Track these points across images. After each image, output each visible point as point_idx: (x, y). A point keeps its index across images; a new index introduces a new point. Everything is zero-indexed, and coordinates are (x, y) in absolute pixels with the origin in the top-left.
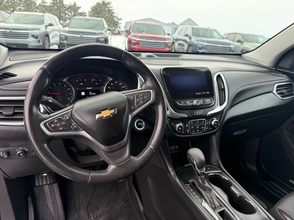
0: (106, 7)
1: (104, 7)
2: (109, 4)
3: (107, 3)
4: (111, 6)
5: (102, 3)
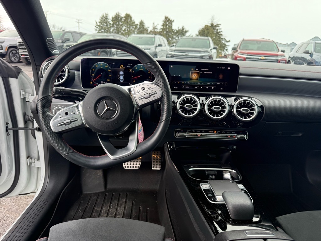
0: (214, 29)
1: (212, 29)
2: (218, 26)
3: (216, 25)
4: (220, 28)
5: (210, 25)
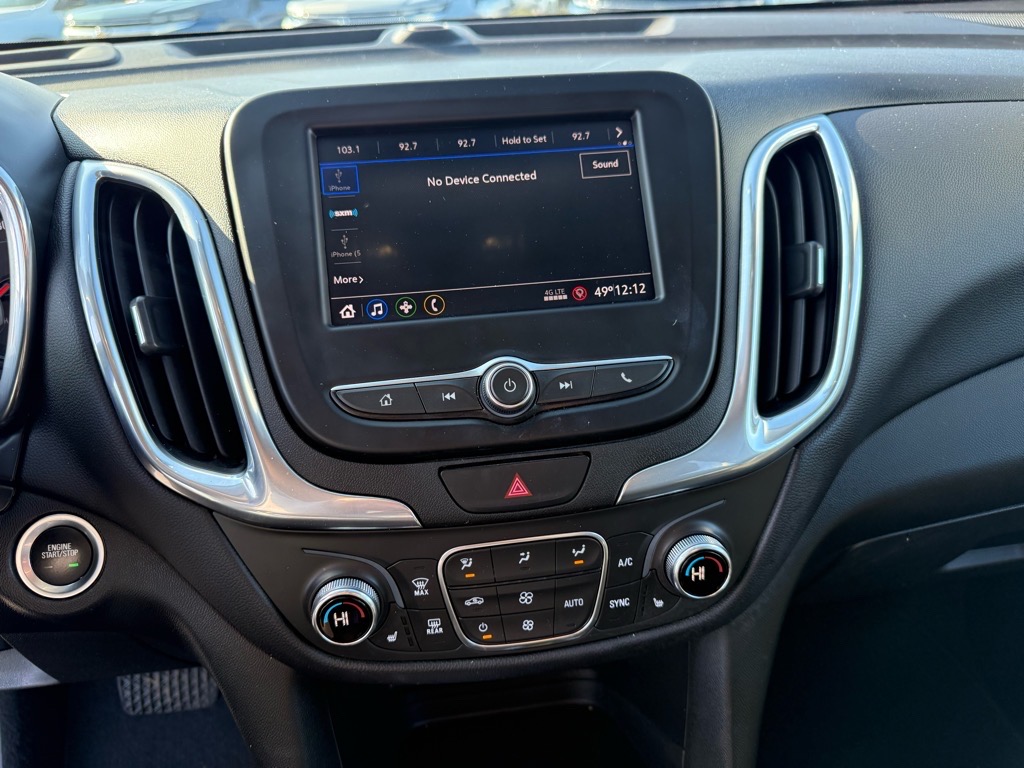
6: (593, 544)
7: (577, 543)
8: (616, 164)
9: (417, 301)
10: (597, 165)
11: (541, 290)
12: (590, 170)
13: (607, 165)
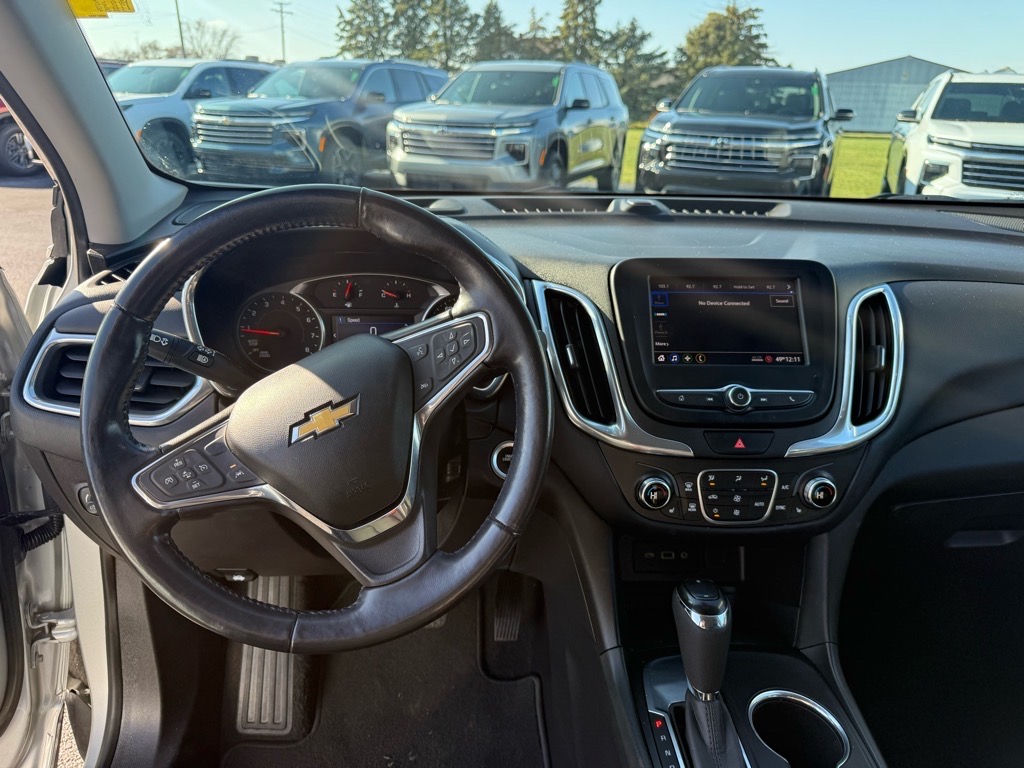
6: (772, 477)
7: (764, 474)
8: (787, 301)
9: (693, 356)
10: (778, 301)
11: (751, 356)
12: (774, 303)
13: (783, 301)
